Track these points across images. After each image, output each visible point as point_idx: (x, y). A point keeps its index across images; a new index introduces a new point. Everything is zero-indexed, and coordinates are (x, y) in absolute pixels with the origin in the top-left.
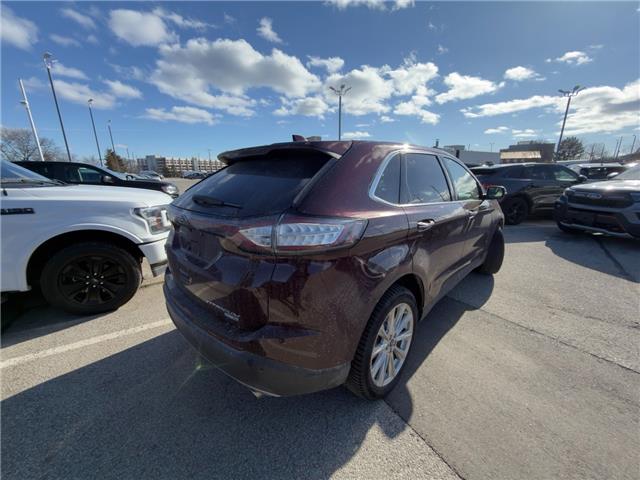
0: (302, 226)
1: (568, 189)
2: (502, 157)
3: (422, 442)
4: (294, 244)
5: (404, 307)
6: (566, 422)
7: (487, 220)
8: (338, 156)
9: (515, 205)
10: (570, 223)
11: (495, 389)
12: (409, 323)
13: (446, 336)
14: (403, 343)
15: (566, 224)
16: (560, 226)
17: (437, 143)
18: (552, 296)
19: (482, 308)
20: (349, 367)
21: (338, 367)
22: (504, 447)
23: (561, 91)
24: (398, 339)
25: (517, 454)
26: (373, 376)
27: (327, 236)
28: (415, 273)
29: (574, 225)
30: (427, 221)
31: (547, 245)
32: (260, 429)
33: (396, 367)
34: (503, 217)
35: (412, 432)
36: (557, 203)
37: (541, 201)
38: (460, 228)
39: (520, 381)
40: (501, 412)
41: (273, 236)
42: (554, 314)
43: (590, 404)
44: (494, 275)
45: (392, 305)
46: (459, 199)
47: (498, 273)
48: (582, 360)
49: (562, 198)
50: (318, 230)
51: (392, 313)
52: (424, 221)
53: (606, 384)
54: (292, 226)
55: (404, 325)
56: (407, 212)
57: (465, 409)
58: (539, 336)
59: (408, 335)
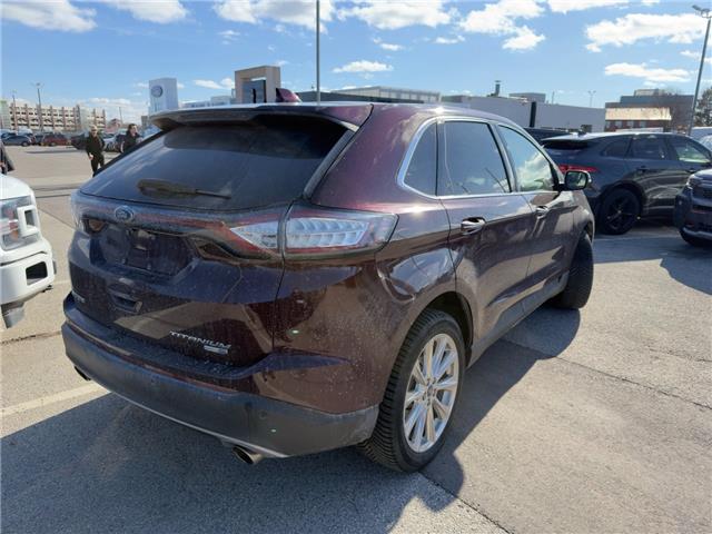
0: (315, 221)
1: (693, 176)
2: (608, 117)
3: (473, 512)
4: (308, 245)
5: (445, 340)
6: (650, 476)
7: (565, 222)
8: (355, 128)
9: (619, 201)
10: (696, 231)
11: (569, 450)
12: (452, 365)
13: (507, 394)
14: (445, 394)
15: (689, 232)
16: (685, 236)
17: (498, 87)
18: (658, 335)
19: (560, 356)
20: (377, 412)
21: (363, 411)
22: (573, 507)
23: (695, 7)
24: (438, 387)
25: (589, 512)
26: (407, 433)
27: (348, 235)
28: (459, 291)
29: (700, 232)
30: (474, 220)
31: (662, 265)
32: (249, 521)
33: (437, 428)
34: (592, 218)
35: (460, 503)
36: (678, 198)
37: (659, 196)
38: (523, 233)
39: (602, 439)
40: (574, 474)
41: (280, 235)
42: (657, 358)
43: (681, 456)
44: (580, 310)
45: (430, 334)
46: (523, 190)
47: (585, 307)
48: (681, 410)
49: (686, 190)
50: (336, 227)
51: (429, 347)
52: (470, 220)
53: (705, 434)
54: (303, 221)
55: (446, 367)
56: (448, 207)
57: (530, 474)
58: (634, 386)
59: (452, 384)
